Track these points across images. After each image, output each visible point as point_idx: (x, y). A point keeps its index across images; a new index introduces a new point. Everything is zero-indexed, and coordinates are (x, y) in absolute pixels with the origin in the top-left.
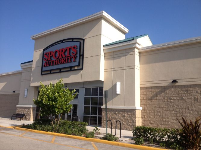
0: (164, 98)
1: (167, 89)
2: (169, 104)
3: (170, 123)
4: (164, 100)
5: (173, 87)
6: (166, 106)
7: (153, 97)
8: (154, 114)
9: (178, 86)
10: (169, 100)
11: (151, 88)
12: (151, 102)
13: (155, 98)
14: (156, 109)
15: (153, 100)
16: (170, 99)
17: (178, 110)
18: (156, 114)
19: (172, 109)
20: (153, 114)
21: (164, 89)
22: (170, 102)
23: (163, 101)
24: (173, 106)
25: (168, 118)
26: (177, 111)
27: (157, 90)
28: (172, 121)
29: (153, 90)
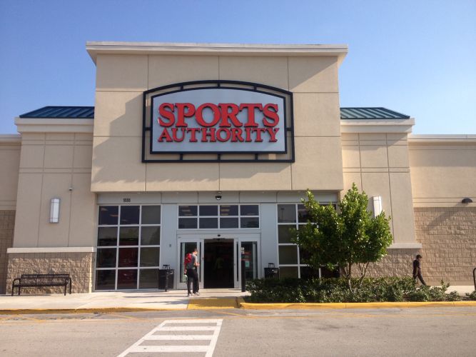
0: (450, 228)
1: (454, 212)
2: (458, 238)
3: (461, 270)
4: (450, 231)
5: (462, 209)
6: (454, 242)
7: (432, 225)
8: (435, 256)
9: (471, 208)
10: (458, 231)
11: (426, 209)
12: (429, 234)
13: (435, 228)
14: (437, 246)
15: (432, 232)
16: (459, 229)
17: (472, 247)
18: (437, 255)
19: (463, 246)
20: (433, 256)
21: (449, 212)
22: (460, 234)
23: (448, 232)
24: (464, 241)
25: (458, 260)
26: (471, 249)
27: (437, 214)
28: (464, 264)
29: (429, 214)
